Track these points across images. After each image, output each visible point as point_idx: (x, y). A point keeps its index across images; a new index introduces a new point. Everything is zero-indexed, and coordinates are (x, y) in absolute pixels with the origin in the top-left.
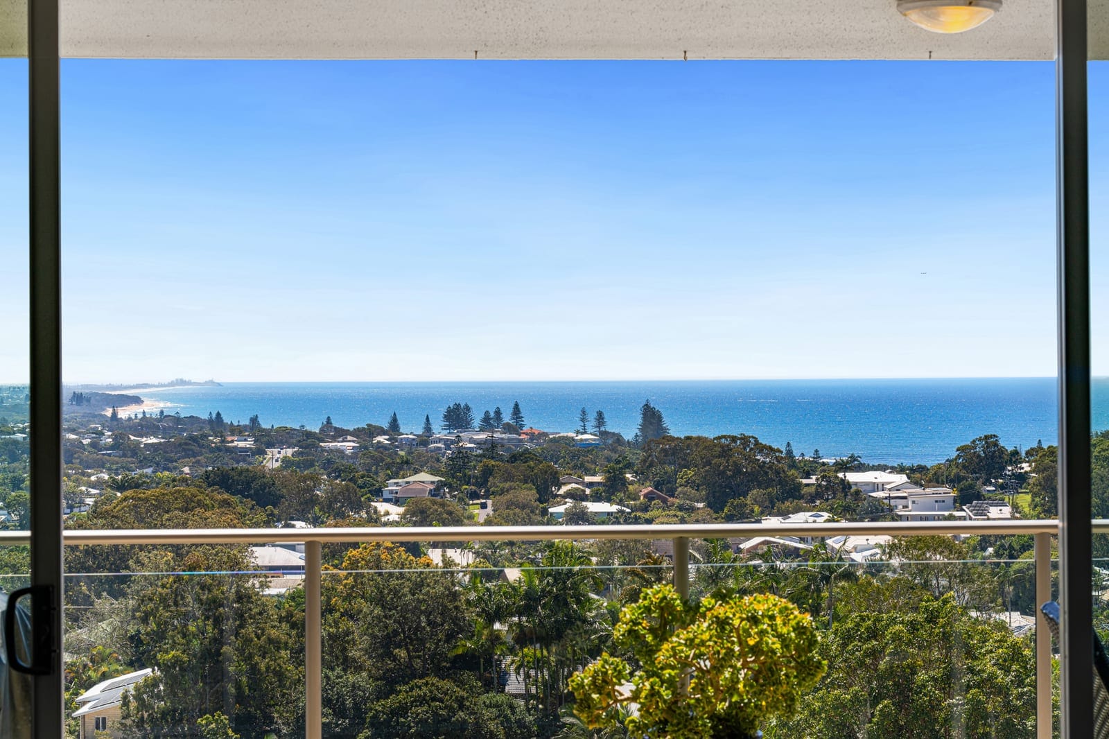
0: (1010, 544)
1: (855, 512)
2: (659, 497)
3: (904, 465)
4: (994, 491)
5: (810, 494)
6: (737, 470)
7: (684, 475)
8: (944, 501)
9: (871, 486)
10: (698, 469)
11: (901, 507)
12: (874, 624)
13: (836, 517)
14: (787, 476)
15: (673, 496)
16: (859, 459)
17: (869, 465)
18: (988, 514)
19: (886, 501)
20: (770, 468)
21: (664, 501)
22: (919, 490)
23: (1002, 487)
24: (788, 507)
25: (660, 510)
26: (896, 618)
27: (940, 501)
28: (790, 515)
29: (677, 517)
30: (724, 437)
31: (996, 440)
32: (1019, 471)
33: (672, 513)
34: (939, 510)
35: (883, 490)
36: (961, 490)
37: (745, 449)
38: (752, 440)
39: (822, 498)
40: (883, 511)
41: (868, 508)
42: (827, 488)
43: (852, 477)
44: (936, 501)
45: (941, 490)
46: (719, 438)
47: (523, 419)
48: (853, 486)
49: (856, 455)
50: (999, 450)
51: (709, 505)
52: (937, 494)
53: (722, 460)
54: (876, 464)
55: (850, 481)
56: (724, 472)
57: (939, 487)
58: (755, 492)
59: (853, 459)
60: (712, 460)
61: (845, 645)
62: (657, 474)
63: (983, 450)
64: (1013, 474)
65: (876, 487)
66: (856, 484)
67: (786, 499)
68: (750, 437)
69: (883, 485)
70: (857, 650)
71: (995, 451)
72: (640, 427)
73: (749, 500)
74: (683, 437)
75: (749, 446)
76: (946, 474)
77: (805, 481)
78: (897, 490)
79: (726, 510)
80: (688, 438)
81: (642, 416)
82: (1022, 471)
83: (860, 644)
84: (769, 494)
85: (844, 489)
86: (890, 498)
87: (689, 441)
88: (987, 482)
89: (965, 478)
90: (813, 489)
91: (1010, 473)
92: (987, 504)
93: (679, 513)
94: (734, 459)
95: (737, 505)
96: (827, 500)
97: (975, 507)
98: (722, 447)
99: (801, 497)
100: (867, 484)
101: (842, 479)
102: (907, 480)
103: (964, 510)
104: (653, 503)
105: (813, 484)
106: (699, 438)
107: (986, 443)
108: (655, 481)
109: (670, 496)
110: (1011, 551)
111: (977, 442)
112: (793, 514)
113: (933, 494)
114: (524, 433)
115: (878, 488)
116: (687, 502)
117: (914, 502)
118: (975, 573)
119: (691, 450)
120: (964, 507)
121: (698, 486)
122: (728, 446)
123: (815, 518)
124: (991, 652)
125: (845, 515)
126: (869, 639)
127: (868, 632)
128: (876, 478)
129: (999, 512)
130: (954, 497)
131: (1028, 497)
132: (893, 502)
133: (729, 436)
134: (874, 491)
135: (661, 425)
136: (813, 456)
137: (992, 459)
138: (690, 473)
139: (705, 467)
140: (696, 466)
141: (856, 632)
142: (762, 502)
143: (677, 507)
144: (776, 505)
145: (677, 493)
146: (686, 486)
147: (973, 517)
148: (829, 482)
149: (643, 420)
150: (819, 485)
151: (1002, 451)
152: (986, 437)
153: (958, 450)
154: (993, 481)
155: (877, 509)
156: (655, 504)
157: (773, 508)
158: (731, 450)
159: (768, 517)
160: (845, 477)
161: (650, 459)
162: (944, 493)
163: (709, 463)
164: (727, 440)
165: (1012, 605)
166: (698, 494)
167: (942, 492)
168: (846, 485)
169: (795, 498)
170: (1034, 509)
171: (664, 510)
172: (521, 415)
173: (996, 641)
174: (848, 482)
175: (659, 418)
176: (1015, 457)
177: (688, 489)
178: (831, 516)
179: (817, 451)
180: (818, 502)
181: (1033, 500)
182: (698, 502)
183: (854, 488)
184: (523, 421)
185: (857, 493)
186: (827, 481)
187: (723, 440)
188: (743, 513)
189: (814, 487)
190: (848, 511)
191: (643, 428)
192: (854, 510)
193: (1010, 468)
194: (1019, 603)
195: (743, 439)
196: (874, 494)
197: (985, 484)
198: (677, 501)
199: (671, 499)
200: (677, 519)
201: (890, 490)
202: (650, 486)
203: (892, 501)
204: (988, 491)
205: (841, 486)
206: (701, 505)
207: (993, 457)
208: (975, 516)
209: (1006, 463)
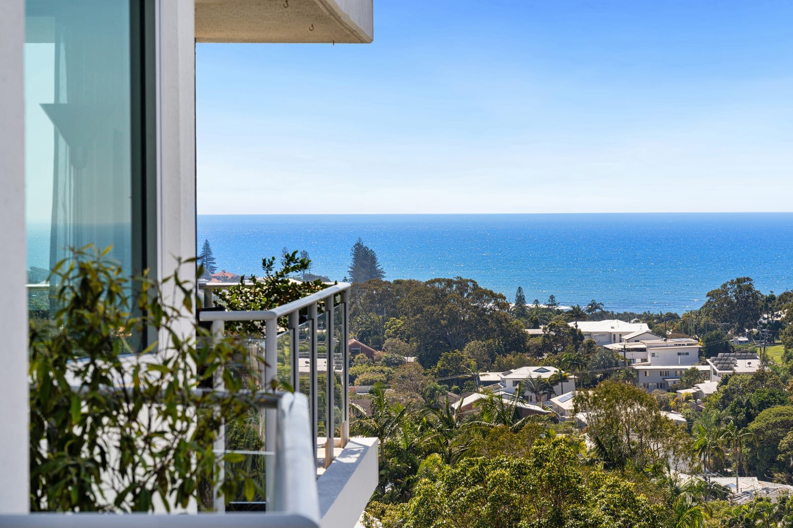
0: (748, 401)
1: (586, 366)
2: (364, 350)
3: (651, 313)
4: (746, 342)
5: (537, 346)
6: (453, 319)
7: (392, 325)
8: (687, 354)
9: (607, 336)
10: (408, 317)
11: (638, 360)
12: (481, 469)
13: (563, 372)
14: (510, 326)
15: (380, 349)
16: (601, 306)
17: (613, 312)
18: (735, 368)
19: (621, 354)
20: (491, 316)
21: (370, 355)
22: (659, 341)
23: (757, 337)
24: (511, 360)
25: (364, 366)
26: (502, 461)
27: (683, 354)
28: (512, 370)
29: (384, 373)
30: (438, 280)
31: (750, 284)
32: (776, 319)
33: (378, 368)
34: (682, 364)
35: (621, 342)
36: (707, 341)
37: (462, 294)
38: (470, 284)
39: (551, 350)
40: (617, 365)
41: (600, 361)
42: (555, 339)
43: (585, 327)
44: (679, 354)
45: (684, 340)
46: (432, 282)
47: (214, 261)
48: (585, 337)
49: (598, 302)
50: (753, 294)
51: (421, 361)
52: (680, 345)
53: (436, 308)
54: (622, 312)
55: (583, 330)
56: (438, 321)
57: (683, 337)
58: (472, 343)
59: (594, 306)
60: (424, 307)
61: (450, 490)
62: (363, 324)
63: (735, 295)
64: (769, 323)
65: (613, 337)
66: (590, 334)
67: (508, 351)
68: (467, 281)
69: (620, 335)
70: (462, 496)
71: (748, 297)
72: (350, 270)
73: (465, 353)
74: (392, 281)
75: (466, 290)
76: (695, 322)
77: (531, 331)
78: (636, 341)
79: (439, 365)
80: (398, 282)
81: (353, 257)
82: (779, 319)
83: (465, 489)
84: (489, 346)
85: (575, 340)
86: (625, 350)
87: (398, 286)
88: (740, 332)
89: (715, 327)
90: (539, 341)
91: (765, 322)
92: (735, 356)
93: (386, 369)
94: (449, 306)
95: (452, 359)
96: (556, 352)
97: (721, 360)
98: (436, 291)
99: (527, 350)
100: (603, 334)
101: (572, 329)
102: (648, 329)
103: (707, 364)
104: (357, 357)
105: (540, 335)
106: (411, 282)
107: (739, 287)
108: (359, 332)
109: (376, 349)
110: (748, 409)
111: (729, 286)
112: (515, 368)
113: (676, 345)
114: (215, 277)
115: (614, 339)
116: (396, 355)
117: (653, 355)
118: (667, 428)
119: (402, 297)
120: (708, 360)
121: (408, 338)
122: (443, 290)
123: (541, 374)
124: (603, 497)
125: (573, 370)
126: (475, 484)
127: (473, 477)
128: (612, 328)
129: (748, 365)
130: (700, 348)
131: (781, 349)
132: (629, 355)
133: (444, 280)
134: (610, 342)
135: (375, 268)
136: (549, 303)
137: (745, 306)
138: (399, 322)
139: (415, 315)
140: (406, 315)
141: (463, 477)
142: (480, 355)
143: (385, 361)
144: (497, 358)
145: (384, 345)
146: (395, 338)
147: (718, 371)
148: (558, 332)
149: (355, 262)
150: (547, 336)
151: (756, 295)
152: (739, 281)
153: (708, 295)
154: (747, 330)
155: (610, 363)
156: (359, 358)
157: (493, 362)
158: (446, 295)
159: (488, 373)
160: (577, 326)
161: (354, 306)
162: (688, 345)
163: (420, 310)
164: (441, 284)
165: (749, 470)
166: (408, 346)
167: (686, 343)
168: (577, 336)
169: (518, 350)
170: (787, 362)
171: (369, 365)
172: (213, 256)
173: (609, 487)
174: (580, 331)
175: (373, 259)
176: (771, 303)
177: (396, 341)
178: (558, 370)
179: (552, 297)
180: (545, 356)
181: (786, 352)
182: (407, 356)
183: (586, 340)
184: (215, 263)
185: (591, 344)
186: (555, 331)
187: (437, 284)
188: (458, 367)
189: (541, 339)
190: (578, 365)
191: (355, 272)
192: (585, 365)
193: (766, 316)
194: (757, 467)
195: (460, 283)
196: (610, 346)
197: (737, 334)
198: (385, 354)
199: (378, 353)
200: (383, 375)
201: (628, 341)
202: (355, 338)
203: (627, 354)
204: (741, 342)
205: (572, 338)
206: (411, 359)
207: (746, 303)
208: (720, 370)
209: (761, 310)
